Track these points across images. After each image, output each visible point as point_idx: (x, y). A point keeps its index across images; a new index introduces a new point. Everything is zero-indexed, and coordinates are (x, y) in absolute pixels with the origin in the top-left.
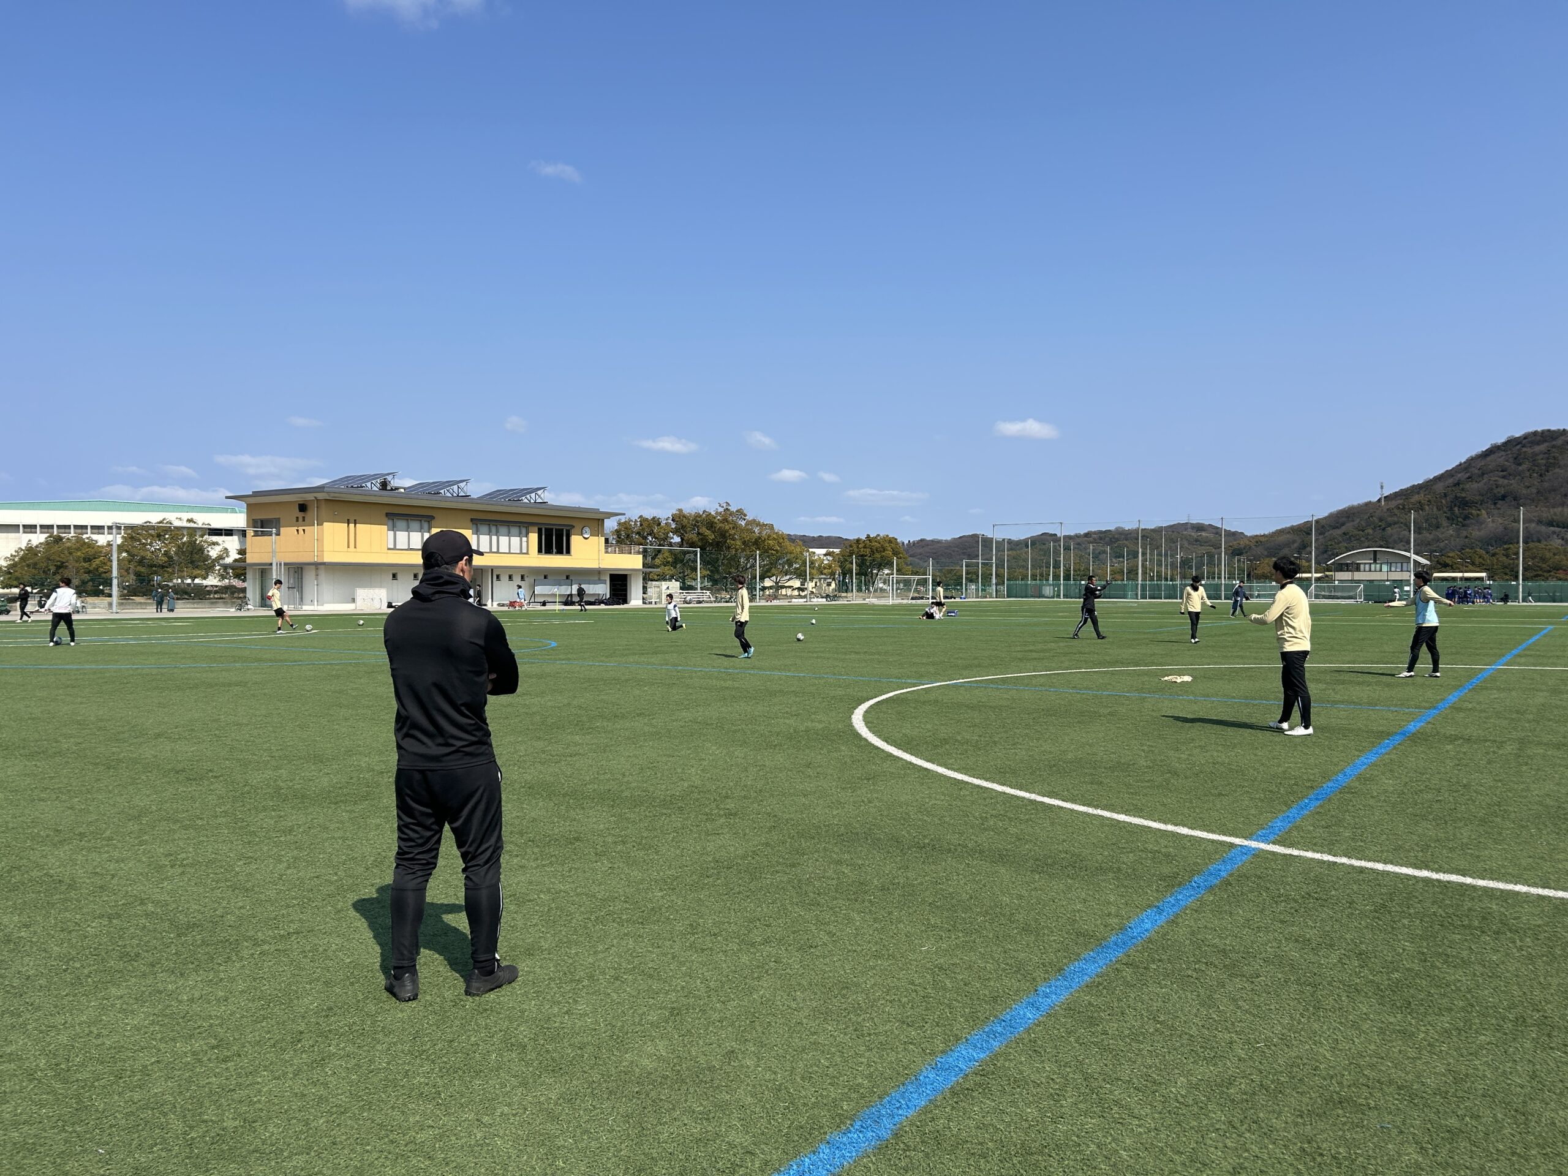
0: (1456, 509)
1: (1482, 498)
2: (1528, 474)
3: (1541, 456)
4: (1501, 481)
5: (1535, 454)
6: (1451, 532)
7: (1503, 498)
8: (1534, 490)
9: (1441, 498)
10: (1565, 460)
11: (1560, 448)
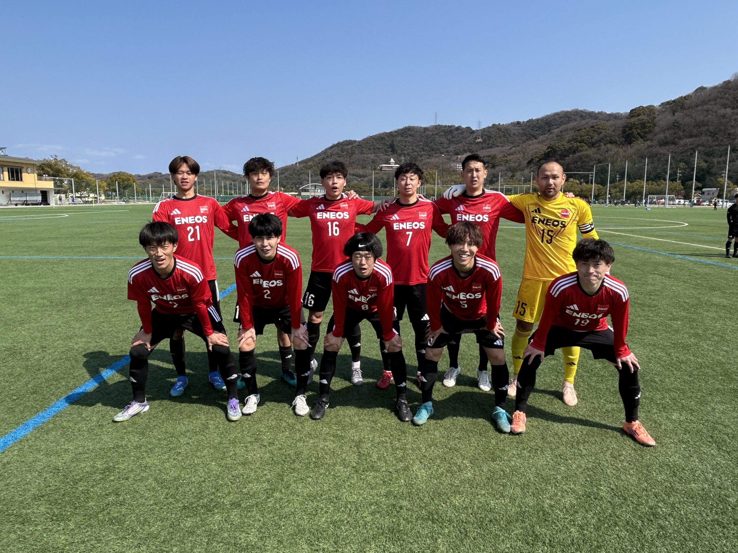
2: (346, 156)
10: (357, 152)
11: (355, 147)
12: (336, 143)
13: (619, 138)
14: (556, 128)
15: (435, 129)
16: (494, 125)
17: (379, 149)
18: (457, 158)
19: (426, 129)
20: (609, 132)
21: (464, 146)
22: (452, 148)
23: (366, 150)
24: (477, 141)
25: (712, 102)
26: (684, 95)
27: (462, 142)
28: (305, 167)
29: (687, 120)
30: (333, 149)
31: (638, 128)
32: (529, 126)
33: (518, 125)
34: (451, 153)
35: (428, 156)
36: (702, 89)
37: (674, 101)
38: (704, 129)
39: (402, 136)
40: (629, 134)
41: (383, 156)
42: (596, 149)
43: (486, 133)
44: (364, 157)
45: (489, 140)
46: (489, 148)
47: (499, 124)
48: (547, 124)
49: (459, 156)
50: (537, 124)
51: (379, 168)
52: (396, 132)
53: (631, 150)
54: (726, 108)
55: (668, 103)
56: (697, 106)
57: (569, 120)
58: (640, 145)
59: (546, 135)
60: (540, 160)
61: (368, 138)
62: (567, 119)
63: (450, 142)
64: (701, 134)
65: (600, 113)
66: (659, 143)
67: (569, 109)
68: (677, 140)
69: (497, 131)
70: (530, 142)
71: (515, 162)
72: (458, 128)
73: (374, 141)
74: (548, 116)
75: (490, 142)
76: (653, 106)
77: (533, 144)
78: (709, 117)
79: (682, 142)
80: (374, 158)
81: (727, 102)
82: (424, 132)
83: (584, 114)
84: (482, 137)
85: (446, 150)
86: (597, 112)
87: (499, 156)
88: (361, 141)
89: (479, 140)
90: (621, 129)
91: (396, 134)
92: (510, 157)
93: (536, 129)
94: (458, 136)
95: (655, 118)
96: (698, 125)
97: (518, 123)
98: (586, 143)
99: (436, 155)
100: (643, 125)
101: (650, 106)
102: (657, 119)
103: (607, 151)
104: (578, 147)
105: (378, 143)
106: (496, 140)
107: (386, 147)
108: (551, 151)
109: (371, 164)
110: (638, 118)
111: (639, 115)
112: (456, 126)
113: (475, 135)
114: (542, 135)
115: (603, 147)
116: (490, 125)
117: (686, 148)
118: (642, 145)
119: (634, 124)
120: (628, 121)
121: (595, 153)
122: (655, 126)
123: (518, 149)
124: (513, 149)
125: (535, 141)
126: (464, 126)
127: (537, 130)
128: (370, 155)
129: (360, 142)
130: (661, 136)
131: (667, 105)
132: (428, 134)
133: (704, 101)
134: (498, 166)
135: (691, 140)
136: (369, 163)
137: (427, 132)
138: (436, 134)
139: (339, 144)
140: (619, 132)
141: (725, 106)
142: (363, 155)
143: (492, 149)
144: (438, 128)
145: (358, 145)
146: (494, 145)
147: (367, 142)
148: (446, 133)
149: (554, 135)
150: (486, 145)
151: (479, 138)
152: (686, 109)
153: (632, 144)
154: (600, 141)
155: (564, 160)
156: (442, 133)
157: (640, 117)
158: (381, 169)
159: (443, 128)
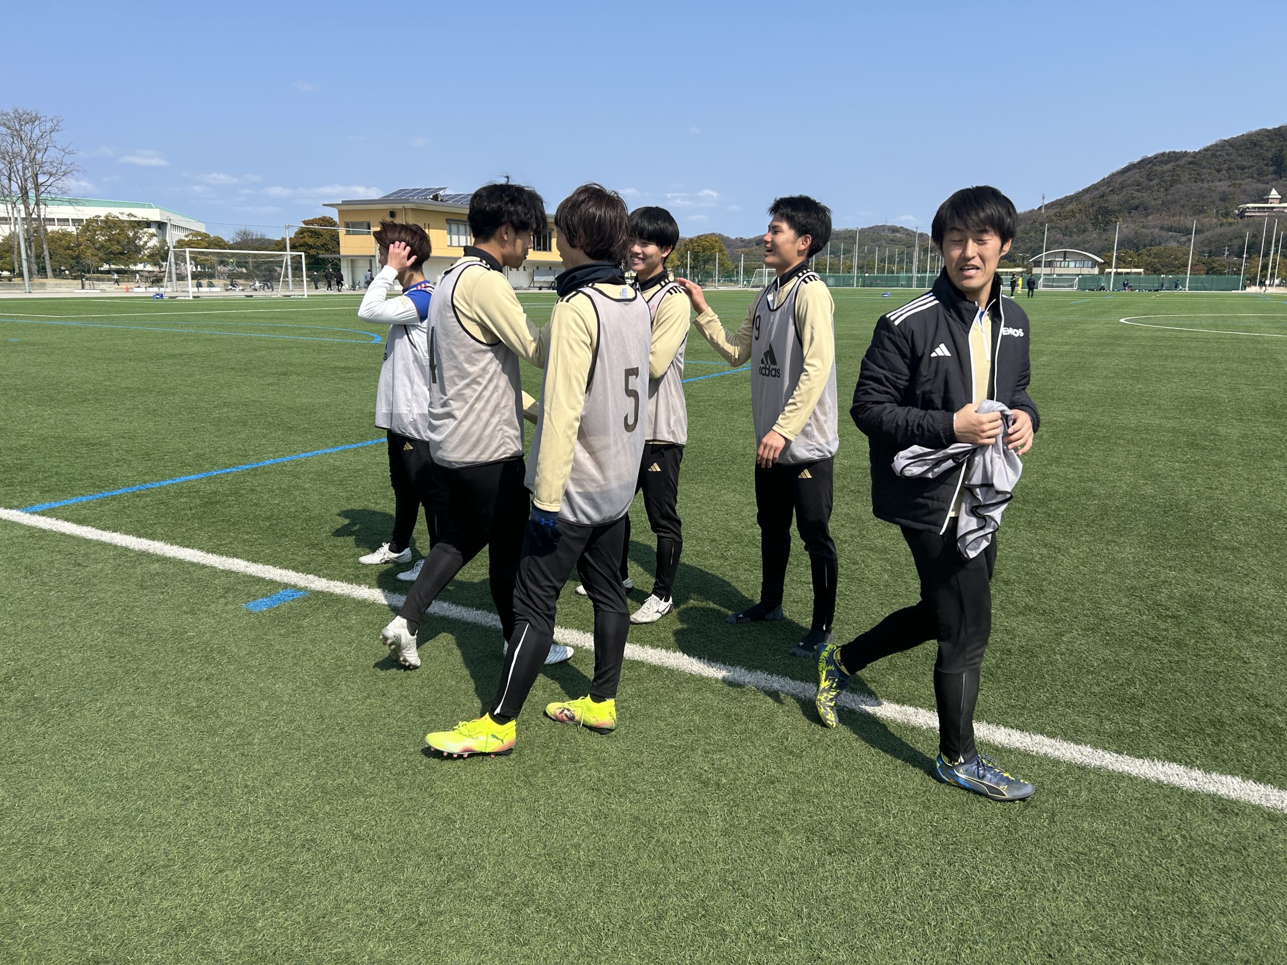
0: (1100, 217)
1: (1119, 208)
2: (1156, 188)
3: (1167, 174)
4: (1136, 194)
6: (1095, 235)
7: (1136, 208)
8: (1160, 202)
9: (1089, 207)
10: (1185, 177)
11: (1182, 167)
12: (1136, 160)
17: (1243, 168)
23: (1210, 173)
28: (1058, 215)
30: (1129, 174)
41: (1250, 185)
44: (1201, 188)
51: (1236, 212)
61: (1216, 145)
73: (1231, 150)
80: (1226, 189)
88: (1199, 152)
105: (1241, 156)
107: (1262, 164)
109: (1218, 203)
128: (1218, 184)
129: (1195, 154)
136: (1213, 203)
139: (1144, 162)
142: (1200, 184)
145: (1190, 163)
147: (1214, 155)
158: (1242, 215)
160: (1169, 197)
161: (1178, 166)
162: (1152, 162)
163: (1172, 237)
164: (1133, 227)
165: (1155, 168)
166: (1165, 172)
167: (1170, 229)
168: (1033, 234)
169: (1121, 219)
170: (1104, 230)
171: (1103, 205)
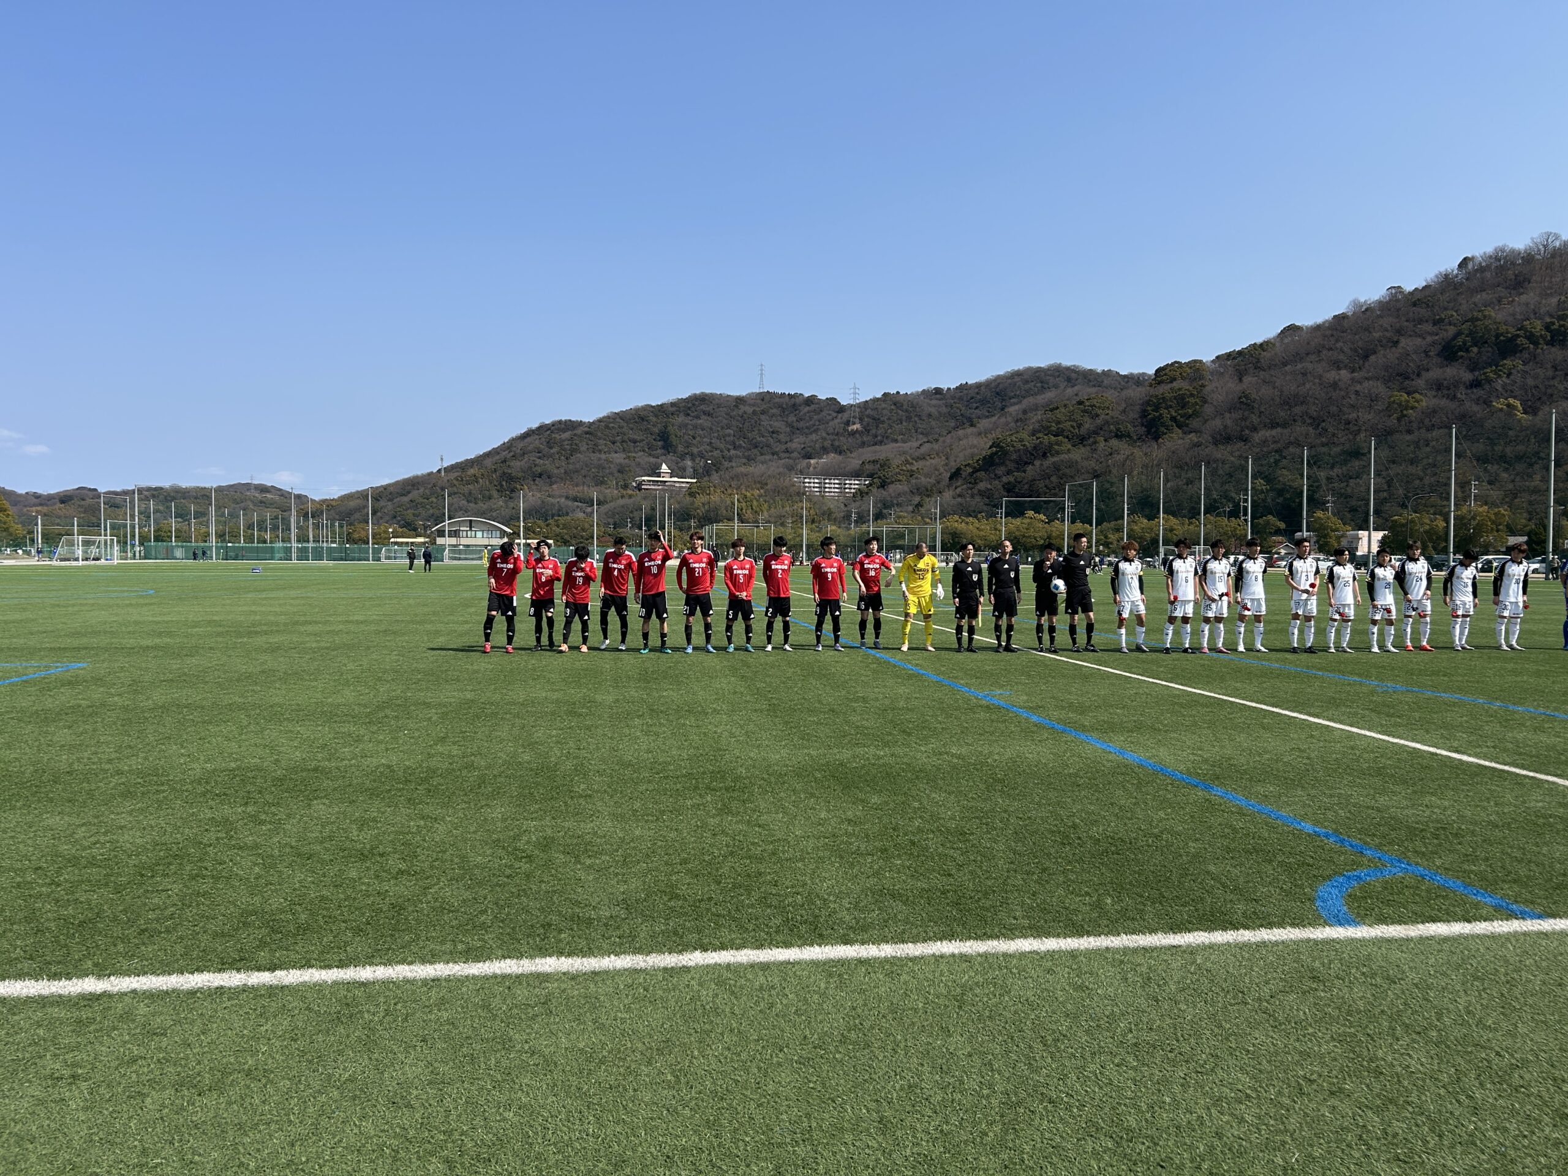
0: (504, 483)
1: (523, 475)
2: (557, 456)
3: (566, 443)
4: (538, 461)
5: (562, 441)
6: (501, 503)
7: (540, 476)
8: (563, 471)
9: (492, 472)
10: (583, 447)
11: (580, 436)
12: (535, 425)
13: (1134, 426)
14: (1015, 404)
15: (759, 401)
16: (885, 394)
17: (635, 442)
18: (809, 466)
19: (740, 400)
20: (1116, 414)
21: (824, 439)
22: (797, 443)
23: (606, 445)
24: (850, 429)
25: (1313, 357)
26: (1259, 340)
27: (816, 431)
28: (461, 479)
29: (1266, 391)
30: (528, 440)
31: (1171, 407)
32: (961, 399)
33: (938, 396)
34: (795, 455)
35: (744, 460)
36: (1292, 329)
37: (1240, 353)
38: (1298, 410)
39: (688, 415)
40: (1153, 419)
41: (644, 459)
42: (1088, 448)
43: (869, 412)
44: (600, 459)
45: (877, 427)
46: (875, 444)
47: (898, 393)
48: (997, 394)
49: (812, 461)
50: (978, 393)
51: (634, 484)
52: (673, 404)
53: (1158, 451)
54: (1339, 368)
55: (1229, 356)
56: (1285, 364)
57: (1042, 387)
58: (1175, 441)
59: (994, 419)
60: (976, 471)
61: (608, 417)
62: (1039, 385)
63: (794, 430)
64: (1294, 420)
65: (1107, 374)
66: (1213, 438)
67: (1043, 364)
68: (1247, 432)
69: (893, 407)
70: (961, 432)
71: (927, 476)
72: (811, 400)
73: (623, 423)
74: (999, 377)
75: (879, 432)
76: (1201, 361)
77: (966, 436)
78: (1308, 386)
79: (1257, 437)
80: (622, 461)
81: (1342, 357)
82: (736, 406)
83: (1074, 375)
84: (861, 419)
85: (783, 447)
86: (1099, 370)
87: (897, 461)
88: (593, 423)
89: (855, 427)
90: (1137, 408)
91: (674, 409)
92: (921, 464)
93: (975, 405)
94: (811, 418)
95: (1203, 386)
96: (1288, 402)
97: (938, 391)
98: (1067, 437)
99: (762, 458)
100: (1181, 401)
101: (1195, 361)
102: (1208, 389)
103: (1111, 454)
104: (1051, 445)
105: (632, 429)
106: (891, 427)
107: (651, 438)
108: (996, 453)
109: (617, 474)
110: (1170, 386)
111: (1173, 380)
112: (806, 395)
113: (846, 416)
114: (987, 417)
115: (1102, 445)
116: (879, 396)
117: (1265, 449)
118: (1180, 442)
119: (1164, 398)
120: (1152, 391)
121: (1087, 459)
122: (1205, 402)
123: (936, 446)
124: (926, 448)
125: (970, 430)
126: (822, 397)
127: (977, 408)
128: (614, 455)
129: (591, 424)
130: (1217, 423)
131: (1228, 359)
132: (745, 413)
133: (1298, 354)
134: (892, 482)
135: (1274, 432)
136: (612, 474)
137: (741, 406)
138: (763, 412)
139: (542, 428)
140: (1134, 415)
141: (1337, 365)
142: (597, 455)
143: (883, 448)
144: (767, 398)
145: (587, 433)
146: (887, 437)
147: (607, 427)
148: (783, 410)
149: (1009, 419)
150: (870, 438)
151: (854, 424)
152: (1264, 370)
153: (1160, 440)
154: (1096, 433)
155: (1024, 472)
156: (774, 411)
157: (1175, 384)
158: (639, 487)
159: (777, 400)
160: (571, 467)
161: (575, 435)
162: (549, 429)
163: (578, 507)
164: (539, 495)
165: (553, 436)
166: (564, 441)
167: (575, 499)
168: (435, 500)
169: (526, 487)
170: (510, 498)
171: (506, 471)
